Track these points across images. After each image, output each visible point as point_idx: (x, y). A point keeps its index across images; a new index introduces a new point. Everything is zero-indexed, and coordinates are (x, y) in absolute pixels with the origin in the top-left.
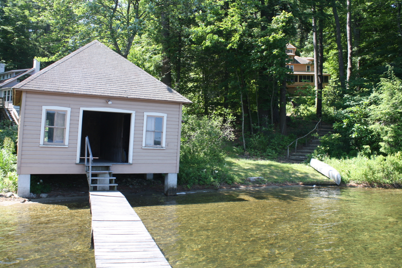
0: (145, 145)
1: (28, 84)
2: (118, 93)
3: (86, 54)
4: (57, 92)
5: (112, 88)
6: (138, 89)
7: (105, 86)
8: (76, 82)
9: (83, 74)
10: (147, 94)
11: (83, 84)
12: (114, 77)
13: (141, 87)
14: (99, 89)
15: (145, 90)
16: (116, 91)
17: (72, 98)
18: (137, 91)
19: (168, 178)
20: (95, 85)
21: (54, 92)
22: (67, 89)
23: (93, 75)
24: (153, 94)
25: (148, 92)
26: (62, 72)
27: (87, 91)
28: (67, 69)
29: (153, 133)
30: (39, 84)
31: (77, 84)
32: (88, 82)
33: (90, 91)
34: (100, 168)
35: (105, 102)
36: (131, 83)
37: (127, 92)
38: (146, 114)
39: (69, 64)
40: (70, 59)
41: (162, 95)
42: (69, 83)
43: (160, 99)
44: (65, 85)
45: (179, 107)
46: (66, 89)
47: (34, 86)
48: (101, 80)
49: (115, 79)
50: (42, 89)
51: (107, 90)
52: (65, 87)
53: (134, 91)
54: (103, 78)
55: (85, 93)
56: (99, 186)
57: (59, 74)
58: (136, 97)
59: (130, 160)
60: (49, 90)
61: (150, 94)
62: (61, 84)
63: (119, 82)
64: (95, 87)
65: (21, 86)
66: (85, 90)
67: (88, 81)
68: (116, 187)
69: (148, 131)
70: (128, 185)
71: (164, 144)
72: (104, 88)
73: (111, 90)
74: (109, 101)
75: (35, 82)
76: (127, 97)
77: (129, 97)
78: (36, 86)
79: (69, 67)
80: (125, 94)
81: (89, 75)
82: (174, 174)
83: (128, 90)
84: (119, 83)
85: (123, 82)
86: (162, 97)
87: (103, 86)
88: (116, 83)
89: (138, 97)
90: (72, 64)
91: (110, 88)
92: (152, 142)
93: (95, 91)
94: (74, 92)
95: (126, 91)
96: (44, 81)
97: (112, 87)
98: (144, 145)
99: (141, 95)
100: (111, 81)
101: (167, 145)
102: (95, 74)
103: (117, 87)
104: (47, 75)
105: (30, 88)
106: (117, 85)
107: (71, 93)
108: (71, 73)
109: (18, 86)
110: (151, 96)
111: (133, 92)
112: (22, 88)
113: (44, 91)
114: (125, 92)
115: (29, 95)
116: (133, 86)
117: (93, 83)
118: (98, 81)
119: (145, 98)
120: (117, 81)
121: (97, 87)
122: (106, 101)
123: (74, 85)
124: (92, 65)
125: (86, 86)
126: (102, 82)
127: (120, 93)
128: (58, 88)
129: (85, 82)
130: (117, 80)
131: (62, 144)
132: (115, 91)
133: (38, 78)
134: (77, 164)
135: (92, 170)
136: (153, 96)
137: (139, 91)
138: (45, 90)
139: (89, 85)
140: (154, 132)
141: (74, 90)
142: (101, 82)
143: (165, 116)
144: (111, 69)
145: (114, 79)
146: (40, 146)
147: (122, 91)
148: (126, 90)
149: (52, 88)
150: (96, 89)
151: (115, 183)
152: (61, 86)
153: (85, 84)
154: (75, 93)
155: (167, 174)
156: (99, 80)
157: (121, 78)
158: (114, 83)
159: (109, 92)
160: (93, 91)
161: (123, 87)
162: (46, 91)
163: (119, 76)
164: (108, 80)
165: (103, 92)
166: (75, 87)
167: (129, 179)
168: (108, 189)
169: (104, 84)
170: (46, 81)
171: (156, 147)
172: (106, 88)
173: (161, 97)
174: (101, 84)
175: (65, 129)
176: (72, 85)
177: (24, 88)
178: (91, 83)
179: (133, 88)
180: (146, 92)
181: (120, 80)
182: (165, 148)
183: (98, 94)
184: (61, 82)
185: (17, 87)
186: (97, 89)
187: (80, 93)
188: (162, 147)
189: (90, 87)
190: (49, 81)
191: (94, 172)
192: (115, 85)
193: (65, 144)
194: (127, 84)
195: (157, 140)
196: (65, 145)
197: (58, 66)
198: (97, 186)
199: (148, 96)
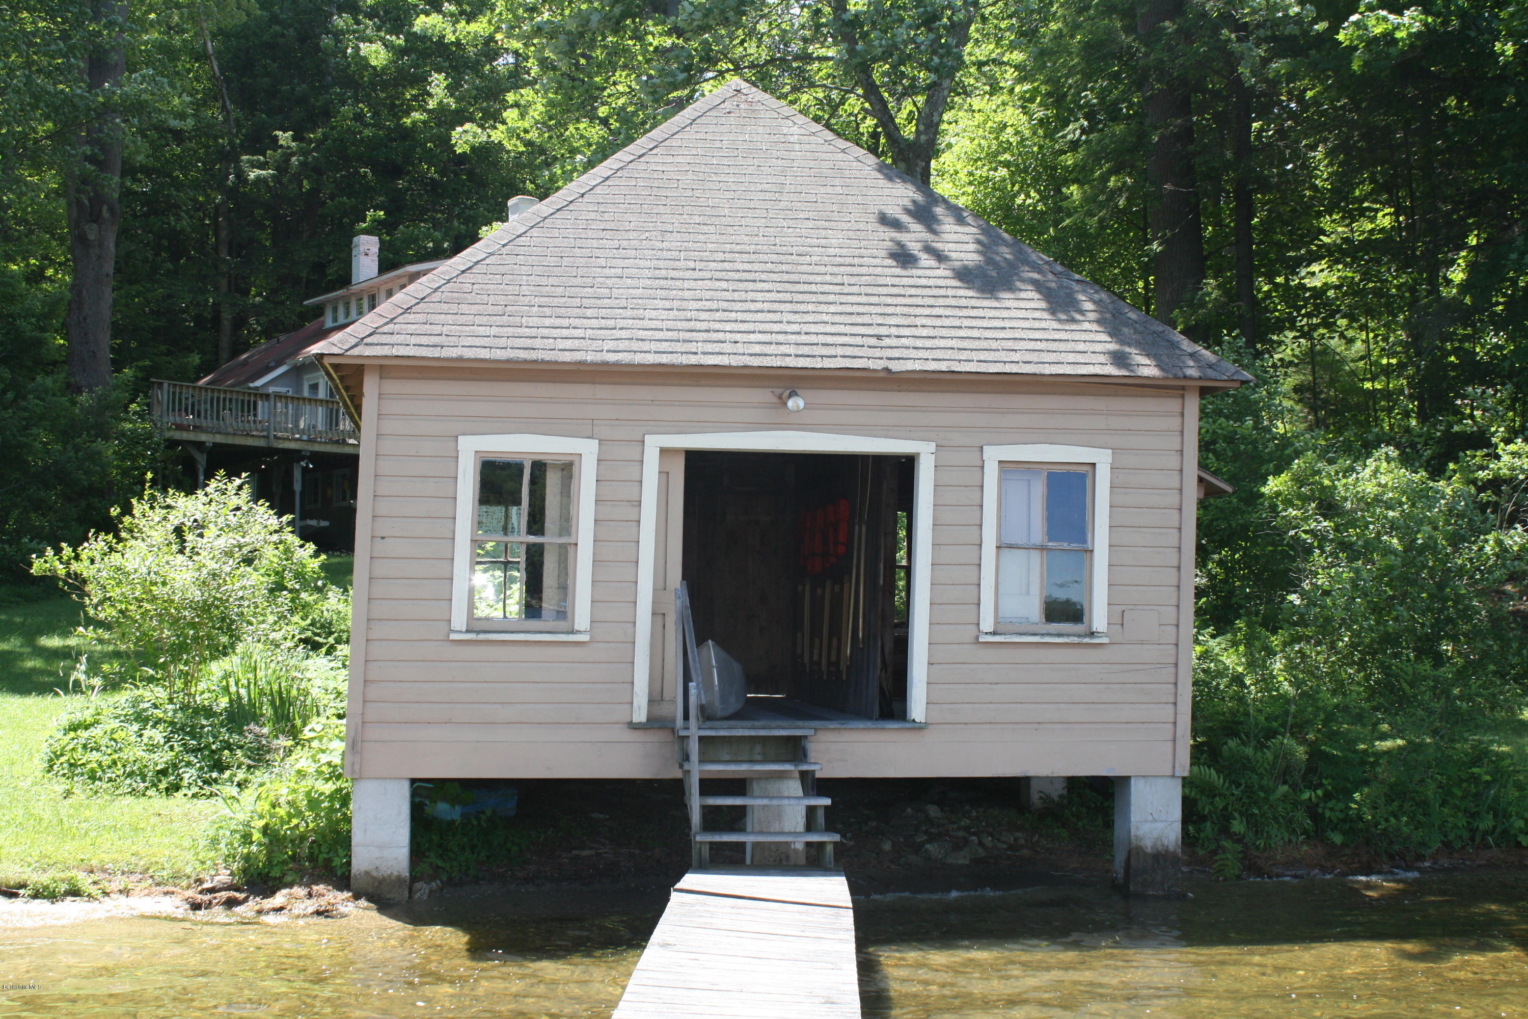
0: (996, 623)
1: (386, 329)
2: (840, 351)
3: (680, 159)
4: (525, 361)
5: (805, 328)
6: (947, 322)
7: (771, 317)
8: (623, 303)
9: (661, 264)
10: (994, 345)
11: (654, 314)
12: (822, 269)
13: (965, 313)
14: (738, 337)
15: (985, 323)
16: (830, 339)
17: (603, 391)
18: (944, 332)
19: (1128, 804)
20: (718, 316)
21: (508, 361)
22: (576, 344)
23: (713, 265)
24: (1032, 346)
25: (1001, 334)
26: (552, 261)
27: (679, 347)
28: (579, 243)
29: (1036, 557)
30: (437, 329)
31: (629, 313)
32: (684, 304)
33: (692, 347)
34: (758, 748)
35: (775, 400)
36: (913, 291)
37: (887, 342)
38: (993, 455)
39: (592, 216)
40: (598, 190)
41: (1081, 347)
42: (589, 313)
43: (1069, 370)
44: (565, 322)
45: (1178, 409)
46: (568, 344)
47: (414, 340)
48: (751, 286)
49: (828, 278)
50: (453, 353)
51: (781, 338)
52: (565, 333)
53: (925, 332)
54: (764, 276)
55: (665, 359)
56: (756, 845)
57: (539, 270)
58: (932, 366)
59: (917, 708)
60: (484, 354)
61: (1010, 344)
62: (548, 321)
63: (846, 289)
64: (717, 326)
65: (354, 341)
66: (665, 346)
67: (687, 294)
68: (830, 849)
69: (1010, 547)
70: (921, 838)
71: (1099, 618)
72: (762, 327)
73: (804, 338)
74: (790, 396)
75: (420, 318)
76: (887, 370)
77: (895, 366)
78: (424, 340)
79: (590, 234)
80: (877, 353)
81: (691, 264)
82: (1161, 781)
83: (894, 331)
84: (844, 299)
85: (870, 290)
86: (1080, 358)
87: (759, 317)
88: (831, 298)
89: (943, 367)
90: (606, 216)
91: (795, 328)
92: (1034, 610)
93: (717, 348)
94: (612, 358)
95: (879, 337)
96: (465, 308)
97: (810, 318)
98: (987, 624)
99: (964, 355)
100: (806, 288)
101: (1119, 619)
102: (720, 256)
103: (837, 319)
104: (479, 279)
105: (395, 351)
106: (832, 309)
107: (593, 364)
108: (602, 262)
109: (342, 342)
110: (1015, 357)
111: (919, 343)
112: (356, 352)
113: (460, 359)
114: (873, 341)
115: (392, 386)
116: (919, 311)
117: (708, 304)
118: (736, 296)
119: (983, 368)
120: (837, 289)
121: (729, 327)
122: (780, 397)
123: (611, 323)
124: (709, 211)
125: (670, 324)
126: (759, 296)
127: (849, 351)
128: (529, 343)
129: (668, 304)
130: (839, 279)
131: (562, 625)
132: (822, 339)
133: (437, 296)
134: (633, 726)
135: (702, 761)
136: (1028, 357)
137: (954, 333)
138: (469, 354)
139: (689, 315)
140: (1042, 548)
141: (611, 345)
142: (751, 296)
143: (1103, 459)
144: (810, 224)
145: (819, 279)
146: (453, 637)
147: (858, 340)
148: (883, 331)
149: (502, 342)
150: (721, 336)
151: (830, 828)
152: (546, 332)
153: (665, 314)
154: (616, 364)
155: (1124, 781)
156: (742, 286)
157: (855, 270)
158: (822, 298)
159: (792, 350)
160: (709, 347)
161: (866, 319)
162: (469, 360)
163: (849, 260)
164: (789, 287)
165: (757, 349)
166: (618, 334)
167: (933, 811)
168: (802, 861)
169: (766, 306)
170: (474, 309)
171: (1059, 635)
172: (776, 327)
173: (1071, 358)
174: (753, 306)
175: (571, 550)
176: (603, 323)
177: (368, 351)
178: (700, 304)
179: (919, 321)
180: (988, 333)
181: (853, 280)
182: (1105, 640)
183: (735, 361)
184: (548, 311)
185: (336, 351)
186: (728, 336)
187: (638, 359)
188: (1092, 634)
189: (692, 325)
190: (491, 309)
191: (716, 769)
192: (822, 308)
193: (576, 627)
194: (889, 300)
195: (1061, 595)
196: (572, 632)
197: (535, 232)
198: (743, 844)
199: (1003, 356)
